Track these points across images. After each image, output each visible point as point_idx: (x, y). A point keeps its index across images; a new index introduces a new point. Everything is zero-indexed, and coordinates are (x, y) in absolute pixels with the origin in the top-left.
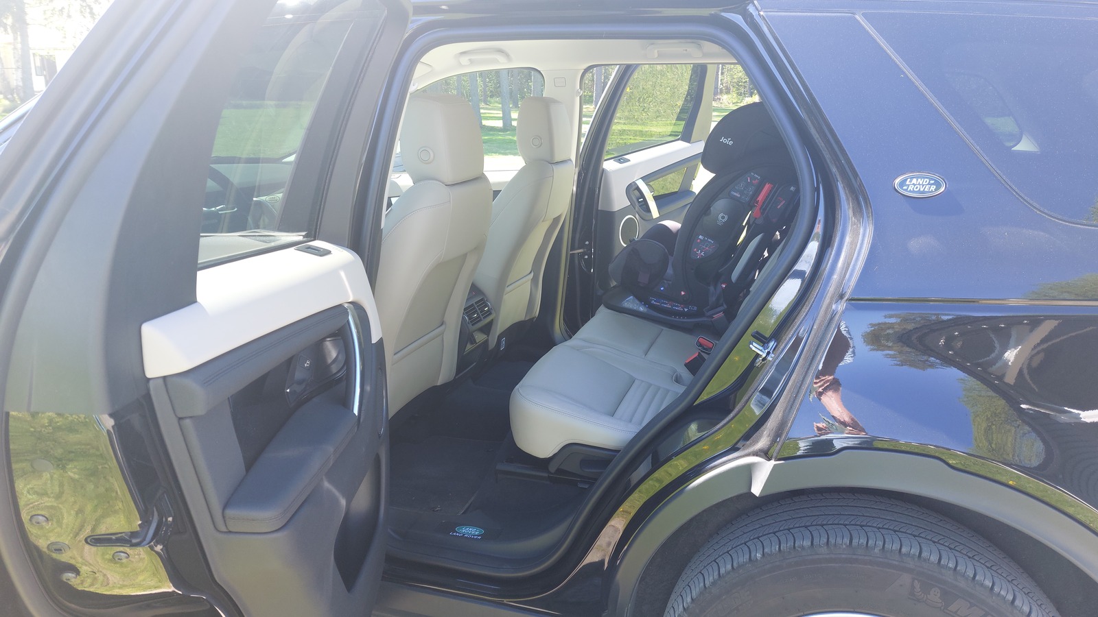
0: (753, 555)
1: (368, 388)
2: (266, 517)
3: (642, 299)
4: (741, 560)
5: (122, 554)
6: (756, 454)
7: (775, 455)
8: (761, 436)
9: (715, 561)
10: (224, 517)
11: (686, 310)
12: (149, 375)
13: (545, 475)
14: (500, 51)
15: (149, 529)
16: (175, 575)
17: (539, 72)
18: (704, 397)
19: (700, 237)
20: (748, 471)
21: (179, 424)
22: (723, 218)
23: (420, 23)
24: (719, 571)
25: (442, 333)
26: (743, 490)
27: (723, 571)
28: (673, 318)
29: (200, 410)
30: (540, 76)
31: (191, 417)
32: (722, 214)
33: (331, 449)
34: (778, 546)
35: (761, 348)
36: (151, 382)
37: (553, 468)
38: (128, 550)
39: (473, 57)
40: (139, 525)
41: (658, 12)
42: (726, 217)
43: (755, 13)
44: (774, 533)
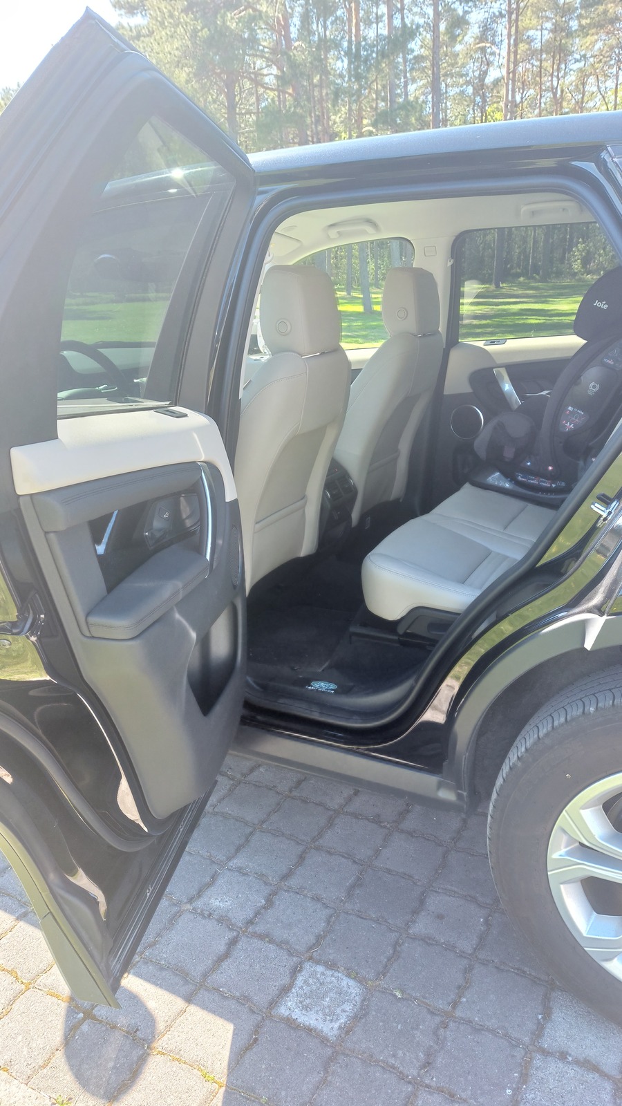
0: (586, 709)
1: (220, 542)
2: (120, 626)
3: (508, 475)
4: (575, 713)
5: (5, 641)
6: (589, 611)
7: (607, 610)
8: (596, 594)
9: (550, 715)
10: (87, 623)
11: (554, 486)
12: (19, 492)
13: (396, 638)
14: (369, 221)
15: (26, 623)
16: (50, 669)
17: (409, 241)
18: (546, 558)
19: (570, 408)
20: (582, 627)
21: (46, 537)
22: (594, 387)
23: (274, 193)
24: (553, 724)
25: (303, 507)
26: (578, 646)
27: (556, 723)
28: (540, 495)
29: (62, 527)
30: (409, 245)
31: (55, 532)
32: (593, 384)
33: (180, 584)
34: (611, 701)
35: (603, 509)
36: (21, 498)
37: (401, 630)
38: (9, 637)
39: (341, 229)
40: (17, 616)
41: (534, 164)
42: (598, 386)
43: (608, 160)
44: (610, 690)
